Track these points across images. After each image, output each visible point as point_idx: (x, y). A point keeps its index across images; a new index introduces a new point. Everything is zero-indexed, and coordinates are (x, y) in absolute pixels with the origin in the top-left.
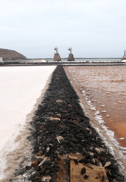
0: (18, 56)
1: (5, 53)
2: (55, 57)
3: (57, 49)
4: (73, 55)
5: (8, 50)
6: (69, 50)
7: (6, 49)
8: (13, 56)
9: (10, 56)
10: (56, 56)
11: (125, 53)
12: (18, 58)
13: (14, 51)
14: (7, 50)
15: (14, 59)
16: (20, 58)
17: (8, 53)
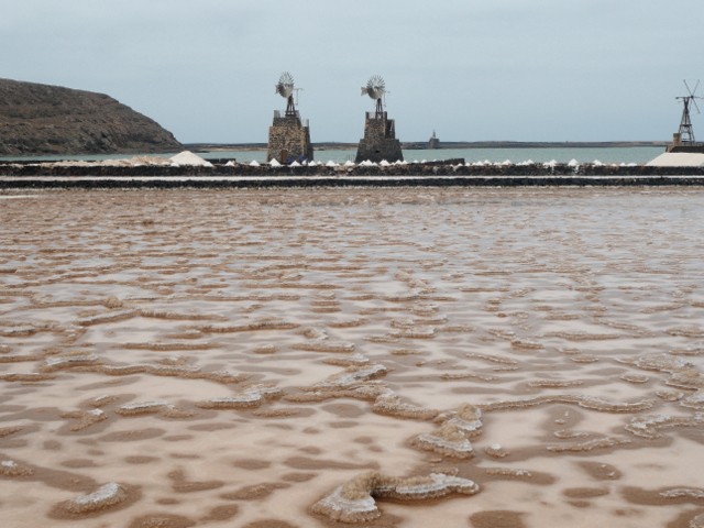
0: (122, 129)
1: (49, 107)
2: (273, 137)
3: (291, 86)
4: (390, 124)
5: (69, 91)
6: (370, 91)
7: (53, 88)
8: (92, 128)
9: (79, 125)
10: (280, 130)
11: (686, 112)
12: (124, 143)
13: (105, 97)
14: (62, 89)
15: (100, 144)
16: (136, 138)
17: (65, 106)
